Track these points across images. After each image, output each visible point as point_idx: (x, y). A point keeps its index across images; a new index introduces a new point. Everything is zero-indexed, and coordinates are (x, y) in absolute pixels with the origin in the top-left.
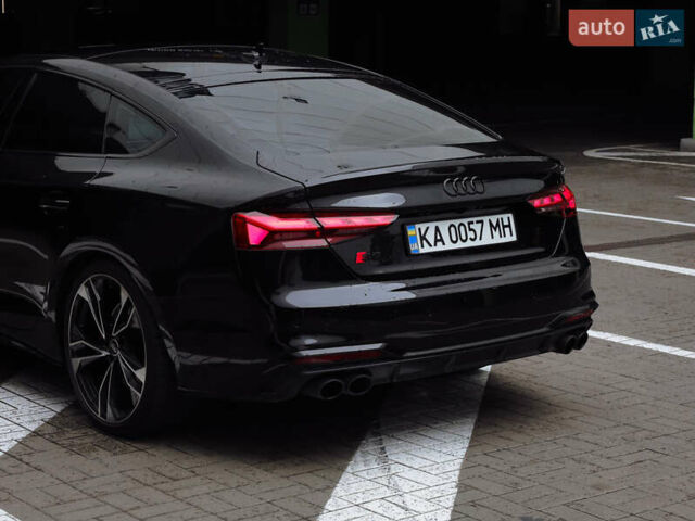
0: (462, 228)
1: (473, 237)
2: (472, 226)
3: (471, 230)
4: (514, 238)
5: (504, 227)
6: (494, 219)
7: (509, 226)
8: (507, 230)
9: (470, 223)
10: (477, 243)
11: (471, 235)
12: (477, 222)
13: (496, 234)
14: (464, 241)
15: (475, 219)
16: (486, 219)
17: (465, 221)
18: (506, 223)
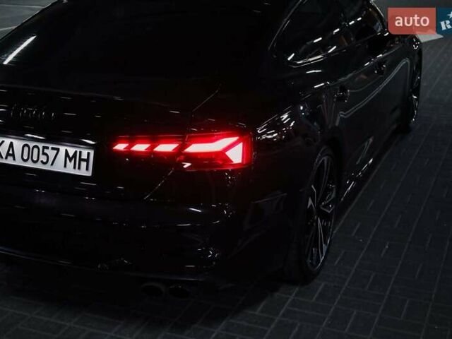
0: (36, 150)
1: (45, 161)
2: (46, 151)
3: (44, 154)
4: (89, 174)
5: (81, 160)
6: (71, 151)
7: (87, 160)
8: (84, 164)
9: (44, 148)
10: (47, 167)
11: (43, 158)
12: (53, 149)
13: (70, 165)
14: (34, 162)
15: (50, 146)
16: (62, 149)
17: (41, 145)
18: (84, 156)
